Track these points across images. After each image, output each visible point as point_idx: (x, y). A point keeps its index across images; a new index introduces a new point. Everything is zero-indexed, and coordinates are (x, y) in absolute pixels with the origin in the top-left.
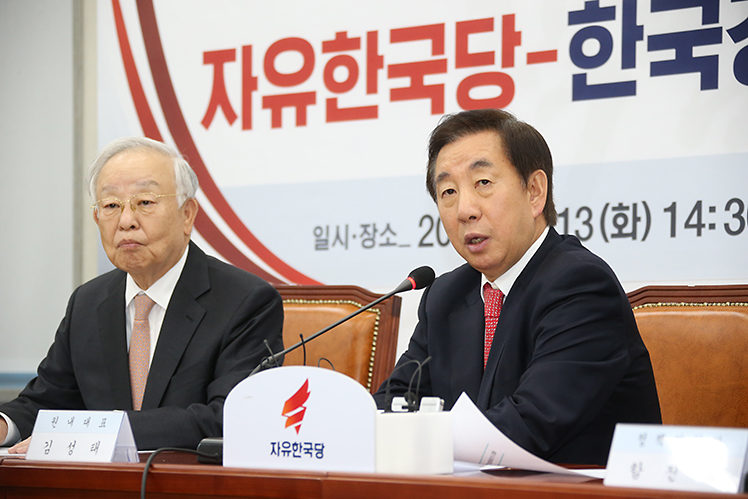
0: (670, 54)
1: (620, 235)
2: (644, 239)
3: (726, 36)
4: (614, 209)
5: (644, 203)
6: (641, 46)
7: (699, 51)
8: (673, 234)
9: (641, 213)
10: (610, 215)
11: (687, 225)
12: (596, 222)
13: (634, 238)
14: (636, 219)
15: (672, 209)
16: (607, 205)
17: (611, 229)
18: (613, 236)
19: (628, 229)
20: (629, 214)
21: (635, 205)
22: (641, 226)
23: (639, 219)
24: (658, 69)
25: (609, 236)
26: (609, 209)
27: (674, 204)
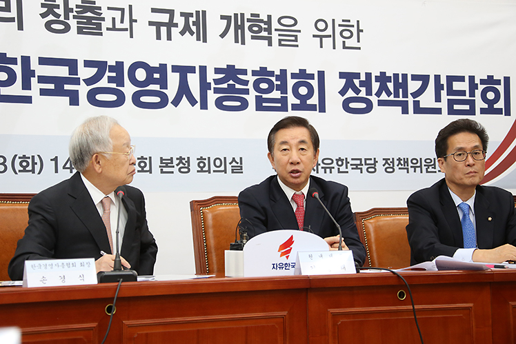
0: (52, 86)
1: (25, 171)
2: (39, 173)
3: (82, 82)
4: (20, 158)
5: (38, 156)
6: (34, 81)
7: (67, 87)
8: (56, 171)
9: (37, 160)
10: (17, 161)
11: (64, 168)
12: (9, 164)
13: (34, 173)
14: (34, 164)
15: (56, 159)
16: (16, 156)
17: (18, 168)
18: (20, 171)
19: (30, 168)
20: (30, 161)
21: (33, 157)
22: (37, 168)
23: (36, 163)
24: (44, 92)
25: (17, 171)
26: (17, 157)
27: (57, 157)
